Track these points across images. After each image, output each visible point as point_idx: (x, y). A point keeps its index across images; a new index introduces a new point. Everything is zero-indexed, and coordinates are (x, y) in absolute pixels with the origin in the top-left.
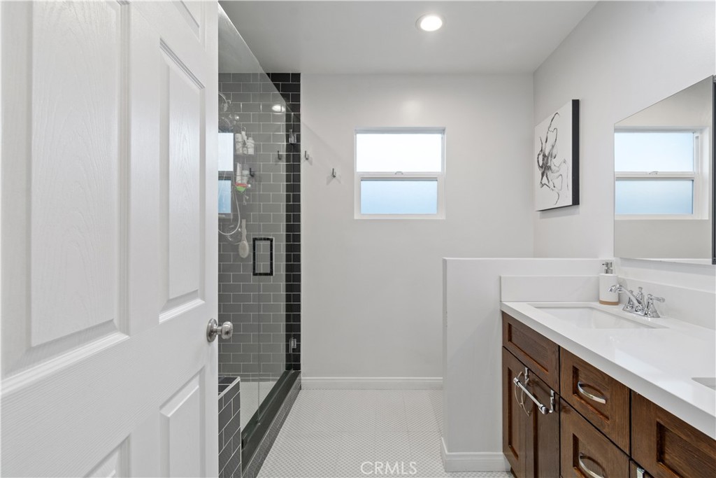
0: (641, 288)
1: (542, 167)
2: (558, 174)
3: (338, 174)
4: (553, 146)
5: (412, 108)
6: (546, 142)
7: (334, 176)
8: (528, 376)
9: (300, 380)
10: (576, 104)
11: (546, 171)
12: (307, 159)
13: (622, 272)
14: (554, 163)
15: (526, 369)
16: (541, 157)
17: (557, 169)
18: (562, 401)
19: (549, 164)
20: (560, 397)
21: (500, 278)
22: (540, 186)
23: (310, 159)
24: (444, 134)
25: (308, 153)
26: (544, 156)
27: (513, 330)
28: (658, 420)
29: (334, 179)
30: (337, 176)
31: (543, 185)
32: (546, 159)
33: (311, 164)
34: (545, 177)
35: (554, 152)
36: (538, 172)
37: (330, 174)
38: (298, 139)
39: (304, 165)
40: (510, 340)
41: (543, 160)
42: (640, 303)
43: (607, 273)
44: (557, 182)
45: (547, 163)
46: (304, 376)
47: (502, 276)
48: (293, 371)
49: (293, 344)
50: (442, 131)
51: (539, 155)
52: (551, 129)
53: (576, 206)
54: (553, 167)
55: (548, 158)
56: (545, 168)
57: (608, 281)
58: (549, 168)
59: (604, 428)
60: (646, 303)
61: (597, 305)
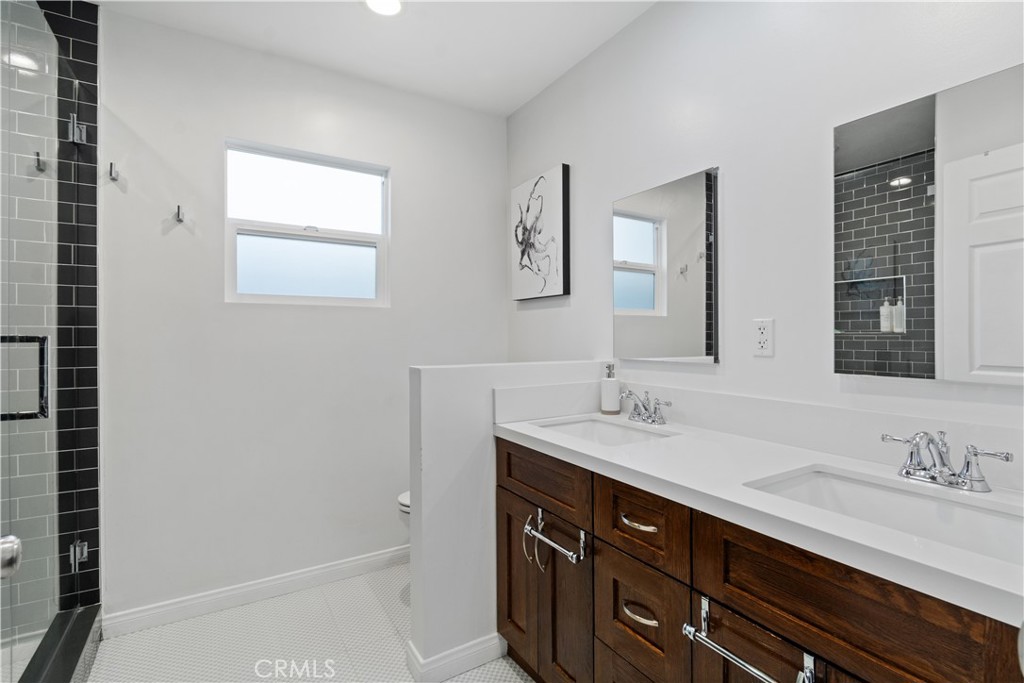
0: (647, 392)
1: (521, 243)
2: (544, 254)
3: (186, 216)
4: (537, 218)
5: (326, 125)
6: (528, 211)
7: (180, 221)
8: (542, 519)
9: (100, 621)
10: (566, 169)
11: (528, 249)
12: (114, 179)
13: (624, 375)
14: (538, 240)
15: (540, 510)
16: (520, 231)
17: (543, 248)
18: (596, 541)
19: (532, 241)
20: (594, 536)
21: (494, 391)
22: (518, 267)
23: (119, 179)
24: (386, 177)
25: (117, 168)
26: (525, 229)
27: (514, 460)
28: (725, 537)
29: (180, 226)
30: (185, 220)
31: (523, 267)
32: (527, 233)
33: (124, 189)
34: (526, 257)
35: (539, 226)
36: (518, 250)
37: (171, 216)
38: (92, 135)
39: (104, 189)
40: (510, 475)
41: (524, 234)
42: (646, 409)
43: (609, 376)
44: (543, 265)
45: (529, 239)
46: (107, 613)
47: (496, 388)
48: (80, 609)
49: (79, 553)
50: (384, 172)
51: (517, 227)
52: (535, 196)
53: (566, 296)
54: (537, 245)
55: (530, 233)
56: (526, 245)
57: (610, 386)
58: (532, 245)
59: (657, 561)
60: (652, 410)
61: (600, 416)
